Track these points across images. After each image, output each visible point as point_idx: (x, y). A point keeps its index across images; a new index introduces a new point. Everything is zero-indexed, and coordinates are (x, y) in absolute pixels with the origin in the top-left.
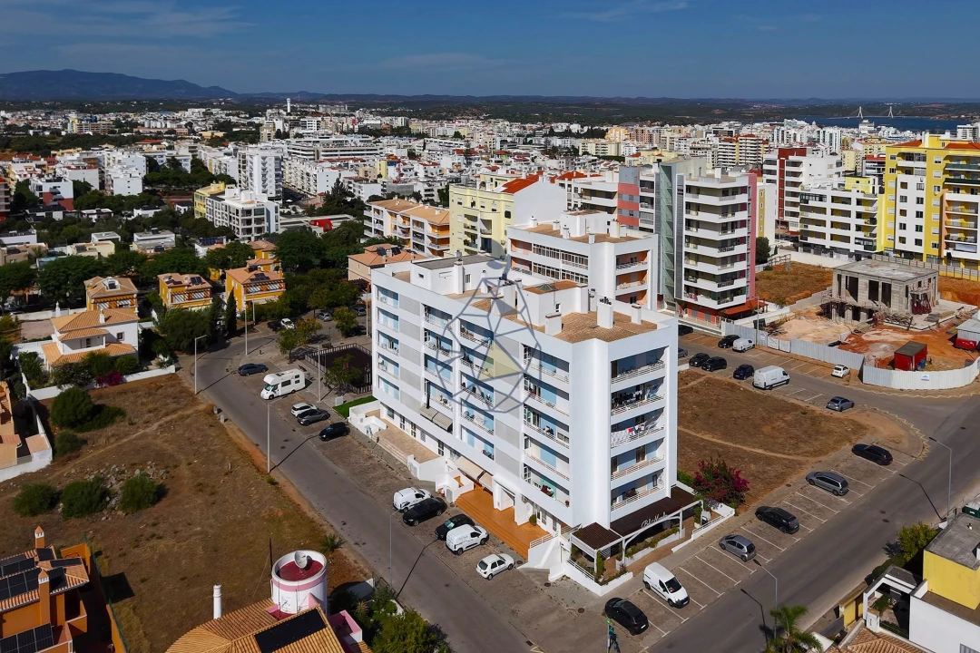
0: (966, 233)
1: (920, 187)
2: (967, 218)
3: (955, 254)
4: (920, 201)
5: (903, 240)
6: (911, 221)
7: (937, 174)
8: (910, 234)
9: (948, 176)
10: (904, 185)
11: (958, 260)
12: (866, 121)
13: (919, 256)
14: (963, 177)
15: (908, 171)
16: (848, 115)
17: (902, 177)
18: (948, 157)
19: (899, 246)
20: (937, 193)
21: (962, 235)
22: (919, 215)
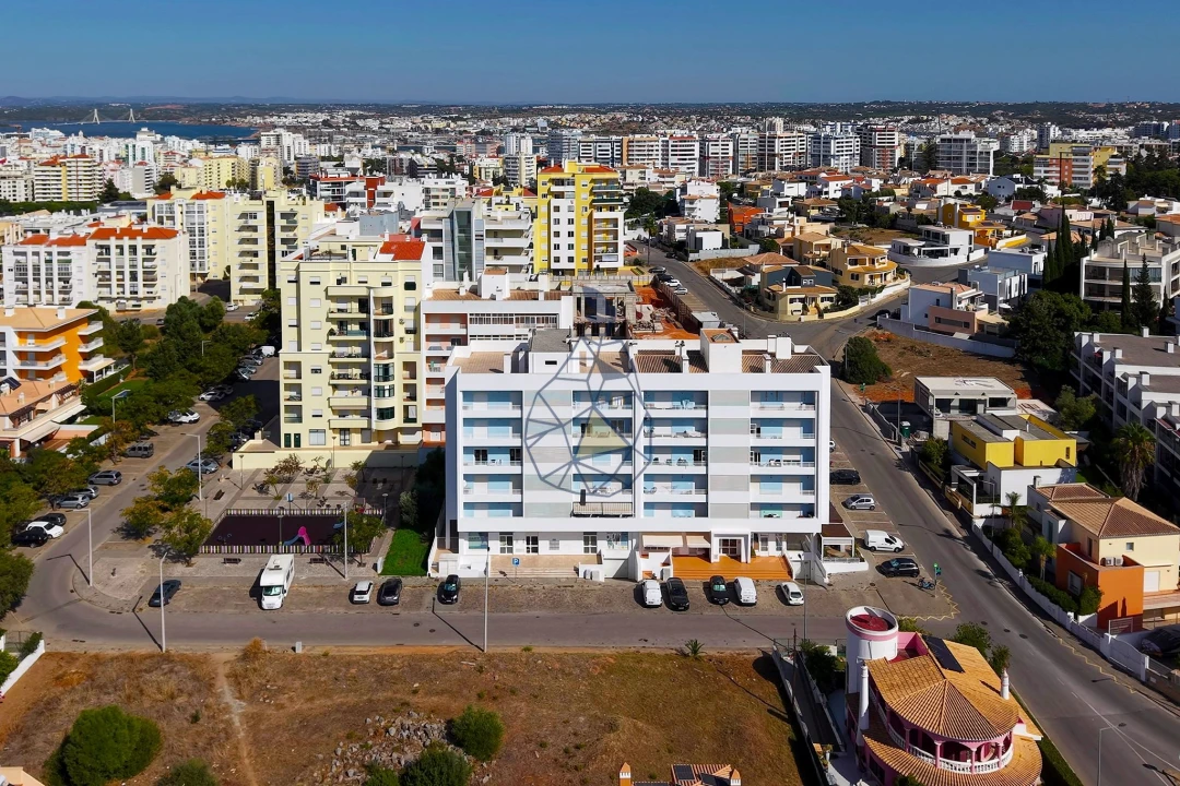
0: (607, 245)
1: (570, 210)
2: (607, 232)
3: (602, 265)
4: (571, 222)
5: (557, 260)
6: (564, 241)
7: (584, 197)
8: (564, 253)
9: (593, 197)
10: (557, 209)
11: (603, 270)
12: (145, 129)
13: (571, 272)
14: (605, 197)
15: (559, 195)
16: (79, 120)
17: (555, 202)
18: (593, 181)
19: (554, 266)
20: (585, 213)
21: (604, 248)
22: (571, 234)
